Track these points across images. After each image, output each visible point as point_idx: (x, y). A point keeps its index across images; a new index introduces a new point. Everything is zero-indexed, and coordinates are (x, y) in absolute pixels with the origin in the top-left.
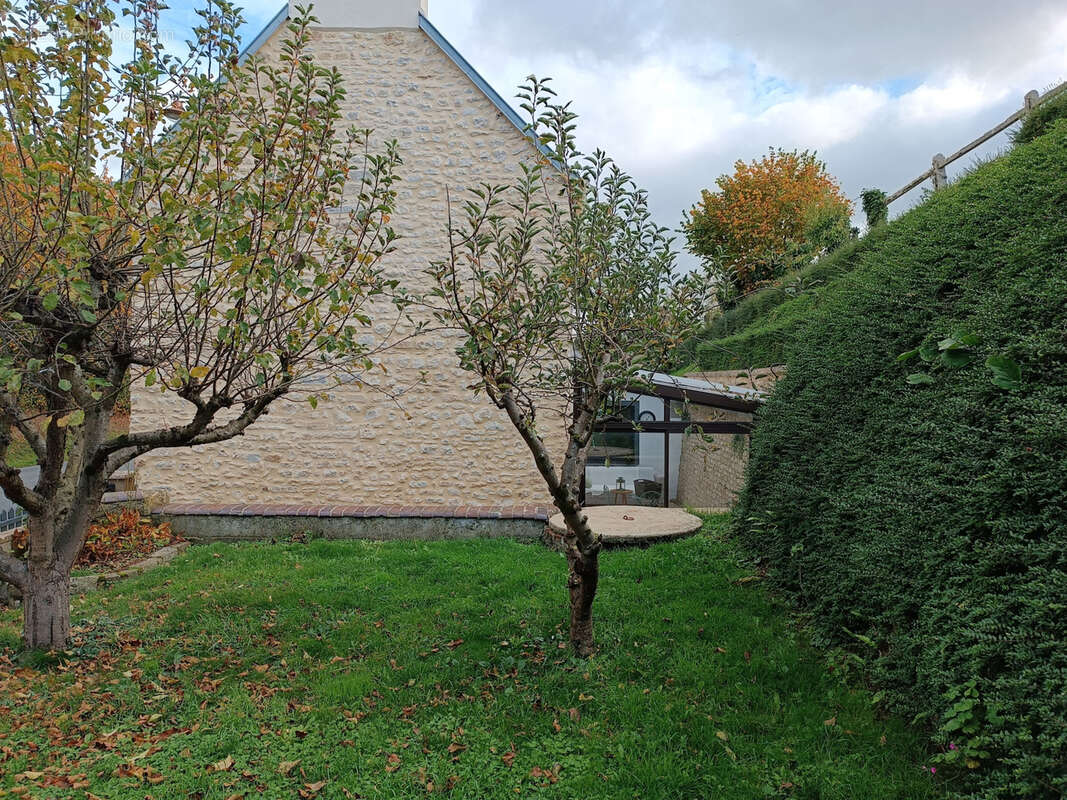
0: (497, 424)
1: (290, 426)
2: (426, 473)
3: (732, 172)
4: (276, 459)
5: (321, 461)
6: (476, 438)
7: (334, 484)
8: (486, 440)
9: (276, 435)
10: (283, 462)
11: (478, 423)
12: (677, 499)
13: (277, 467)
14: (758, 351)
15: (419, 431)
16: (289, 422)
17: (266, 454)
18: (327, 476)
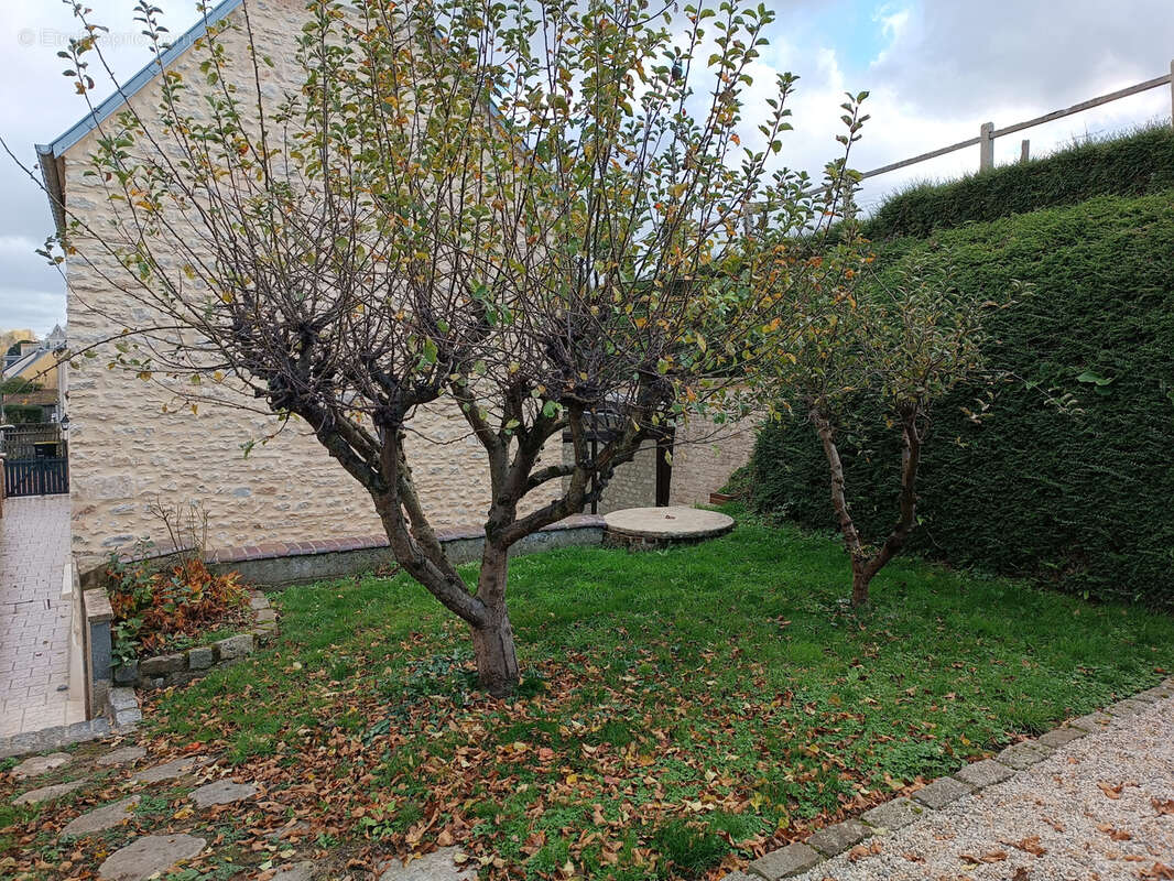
1: (287, 453)
2: (434, 495)
4: (272, 491)
5: (323, 490)
7: (338, 514)
9: (272, 463)
10: (279, 493)
13: (272, 500)
15: (426, 451)
16: (285, 449)
17: (260, 486)
18: (331, 505)
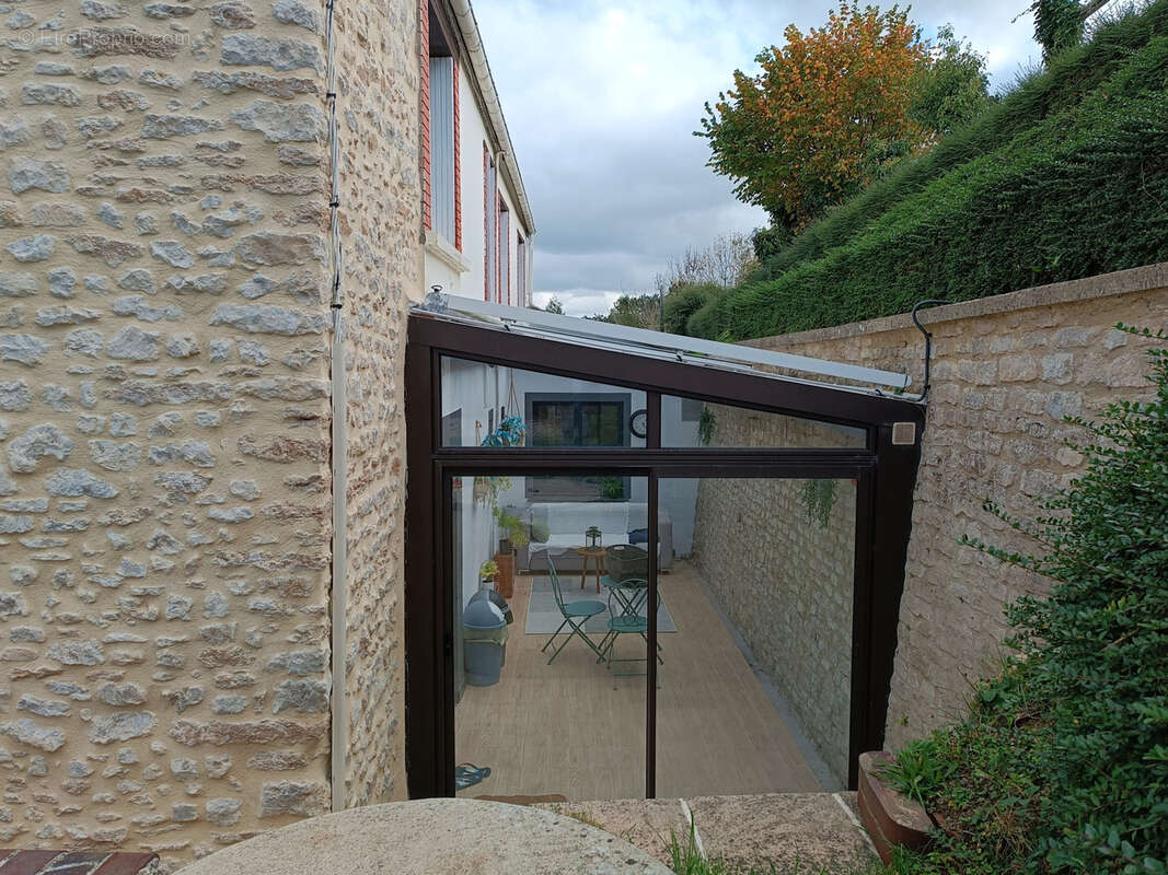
0: (88, 478)
3: (782, 43)
6: (21, 524)
8: (53, 529)
11: (22, 474)
12: (693, 555)
14: (855, 286)
